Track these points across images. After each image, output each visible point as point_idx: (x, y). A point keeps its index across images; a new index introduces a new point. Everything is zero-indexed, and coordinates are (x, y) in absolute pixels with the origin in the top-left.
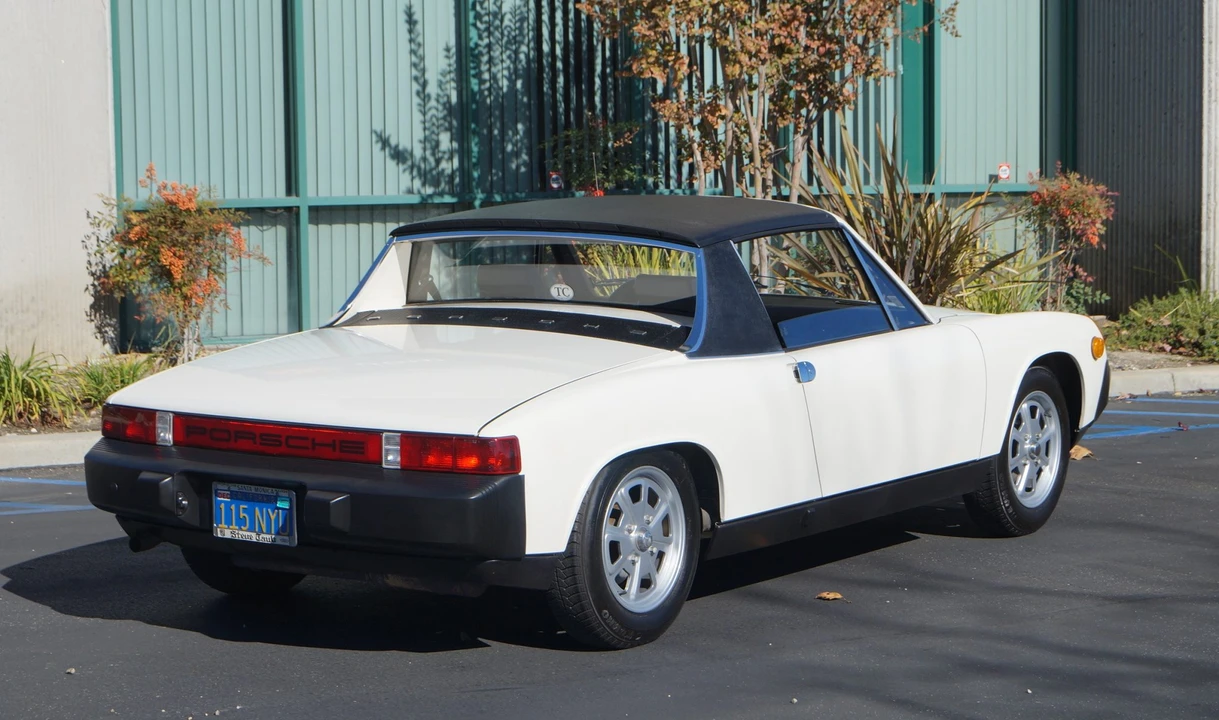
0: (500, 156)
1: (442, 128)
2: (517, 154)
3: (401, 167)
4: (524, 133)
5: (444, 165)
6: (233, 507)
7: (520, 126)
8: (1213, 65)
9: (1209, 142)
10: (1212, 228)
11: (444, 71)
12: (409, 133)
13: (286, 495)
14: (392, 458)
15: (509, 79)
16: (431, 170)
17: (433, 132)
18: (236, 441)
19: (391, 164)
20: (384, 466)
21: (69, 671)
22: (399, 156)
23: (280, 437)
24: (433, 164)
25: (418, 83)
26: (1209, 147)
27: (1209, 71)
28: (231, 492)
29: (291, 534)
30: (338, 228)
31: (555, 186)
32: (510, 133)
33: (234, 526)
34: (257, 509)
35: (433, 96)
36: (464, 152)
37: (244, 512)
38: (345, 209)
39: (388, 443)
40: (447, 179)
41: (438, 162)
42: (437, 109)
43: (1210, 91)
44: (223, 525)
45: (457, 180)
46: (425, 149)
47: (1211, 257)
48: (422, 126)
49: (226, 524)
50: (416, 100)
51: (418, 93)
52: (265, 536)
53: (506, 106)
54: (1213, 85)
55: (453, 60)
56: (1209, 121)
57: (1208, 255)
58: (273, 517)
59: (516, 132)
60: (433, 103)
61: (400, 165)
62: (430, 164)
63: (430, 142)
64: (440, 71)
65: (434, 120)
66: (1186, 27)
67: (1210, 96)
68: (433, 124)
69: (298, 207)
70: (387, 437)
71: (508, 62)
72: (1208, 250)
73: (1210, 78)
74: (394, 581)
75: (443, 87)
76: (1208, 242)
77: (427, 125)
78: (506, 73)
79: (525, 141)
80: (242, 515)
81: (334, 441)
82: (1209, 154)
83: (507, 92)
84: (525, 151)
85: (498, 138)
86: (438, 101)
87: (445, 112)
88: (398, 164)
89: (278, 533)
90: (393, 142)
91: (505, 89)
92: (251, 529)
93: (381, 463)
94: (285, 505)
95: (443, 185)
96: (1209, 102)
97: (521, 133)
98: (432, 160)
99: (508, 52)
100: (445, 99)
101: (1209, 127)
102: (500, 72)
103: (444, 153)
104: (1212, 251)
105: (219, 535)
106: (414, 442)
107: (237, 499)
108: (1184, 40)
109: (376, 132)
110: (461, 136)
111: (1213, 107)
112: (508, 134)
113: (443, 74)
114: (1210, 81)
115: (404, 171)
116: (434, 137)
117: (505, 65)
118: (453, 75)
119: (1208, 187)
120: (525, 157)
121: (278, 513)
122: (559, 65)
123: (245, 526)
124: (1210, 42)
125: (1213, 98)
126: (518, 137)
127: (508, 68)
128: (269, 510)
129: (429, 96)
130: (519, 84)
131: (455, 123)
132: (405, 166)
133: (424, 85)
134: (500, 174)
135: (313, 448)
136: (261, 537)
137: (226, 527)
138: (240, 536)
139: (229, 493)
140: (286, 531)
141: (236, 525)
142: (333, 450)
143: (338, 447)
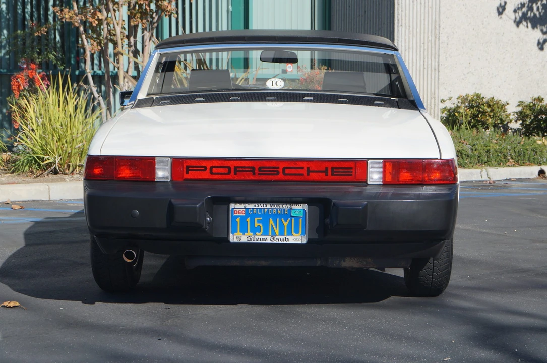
6: (248, 220)
13: (300, 207)
14: (375, 176)
18: (236, 174)
20: (369, 183)
23: (278, 168)
28: (246, 208)
29: (303, 235)
33: (249, 234)
34: (271, 220)
37: (258, 223)
39: (372, 167)
44: (239, 233)
49: (241, 232)
52: (279, 238)
58: (286, 224)
70: (371, 163)
80: (257, 225)
81: (327, 169)
92: (266, 233)
93: (366, 181)
94: (299, 214)
105: (236, 241)
107: (252, 214)
121: (291, 220)
123: (260, 232)
128: (282, 219)
135: (308, 175)
136: (275, 239)
137: (242, 234)
138: (255, 240)
139: (244, 210)
140: (299, 233)
141: (251, 232)
142: (327, 175)
143: (330, 173)
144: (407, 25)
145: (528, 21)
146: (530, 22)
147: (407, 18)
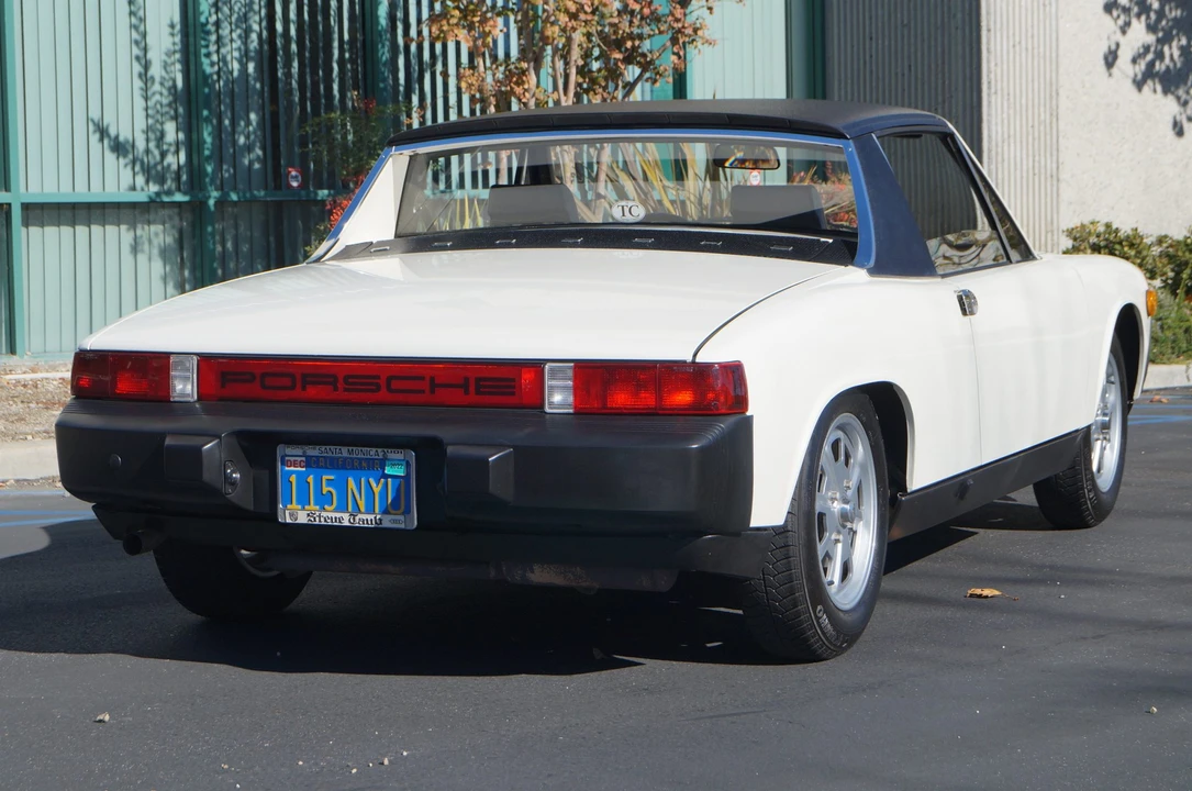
0: (231, 151)
1: (168, 117)
2: (249, 148)
3: (122, 161)
4: (258, 124)
5: (170, 159)
6: (311, 479)
7: (253, 116)
8: (993, 54)
9: (990, 137)
11: (169, 51)
12: (130, 122)
13: (401, 456)
14: (559, 398)
15: (240, 62)
16: (156, 165)
17: (157, 121)
18: (304, 388)
19: (110, 157)
20: (547, 410)
21: (98, 718)
22: (119, 148)
23: (379, 377)
24: (158, 158)
25: (140, 64)
26: (990, 142)
27: (988, 62)
28: (307, 457)
29: (407, 511)
30: (51, 231)
31: (295, 184)
32: (242, 123)
33: (313, 507)
34: (351, 481)
35: (157, 79)
36: (192, 145)
37: (328, 485)
38: (59, 206)
39: (553, 377)
40: (173, 175)
41: (163, 155)
42: (161, 94)
43: (989, 83)
44: (295, 505)
45: (184, 177)
46: (148, 140)
48: (144, 113)
49: (298, 503)
50: (138, 84)
51: (140, 75)
52: (364, 517)
53: (237, 93)
54: (992, 76)
55: (178, 39)
56: (989, 115)
58: (377, 489)
59: (248, 123)
60: (157, 87)
61: (121, 159)
62: (154, 157)
63: (153, 131)
64: (164, 50)
65: (159, 106)
66: (959, 15)
67: (989, 88)
68: (158, 112)
69: (9, 205)
70: (552, 370)
71: (239, 42)
73: (989, 68)
74: (541, 575)
75: (168, 69)
77: (150, 112)
78: (236, 54)
79: (259, 133)
80: (326, 489)
81: (467, 379)
83: (239, 75)
84: (258, 144)
85: (229, 129)
86: (162, 84)
87: (171, 98)
88: (118, 158)
89: (385, 512)
90: (113, 132)
91: (236, 74)
92: (342, 508)
93: (542, 406)
94: (400, 471)
95: (169, 182)
96: (989, 95)
97: (254, 123)
98: (156, 153)
99: (239, 31)
100: (171, 83)
101: (989, 122)
102: (230, 55)
103: (170, 145)
105: (288, 521)
106: (593, 375)
107: (318, 467)
108: (957, 28)
109: (93, 121)
110: (190, 126)
112: (239, 125)
113: (169, 54)
114: (989, 72)
115: (126, 165)
116: (159, 126)
117: (234, 45)
118: (178, 56)
120: (260, 152)
121: (387, 483)
122: (294, 47)
123: (331, 504)
124: (989, 30)
125: (993, 90)
126: (251, 128)
127: (239, 49)
128: (371, 480)
129: (153, 78)
130: (251, 67)
131: (181, 110)
132: (127, 160)
133: (147, 66)
134: (232, 171)
135: (433, 392)
136: (357, 518)
137: (300, 507)
138: (322, 519)
139: (304, 459)
140: (399, 508)
141: (316, 504)
142: (467, 392)
143: (472, 389)
145: (1157, 81)
146: (1161, 82)
147: (1005, 79)
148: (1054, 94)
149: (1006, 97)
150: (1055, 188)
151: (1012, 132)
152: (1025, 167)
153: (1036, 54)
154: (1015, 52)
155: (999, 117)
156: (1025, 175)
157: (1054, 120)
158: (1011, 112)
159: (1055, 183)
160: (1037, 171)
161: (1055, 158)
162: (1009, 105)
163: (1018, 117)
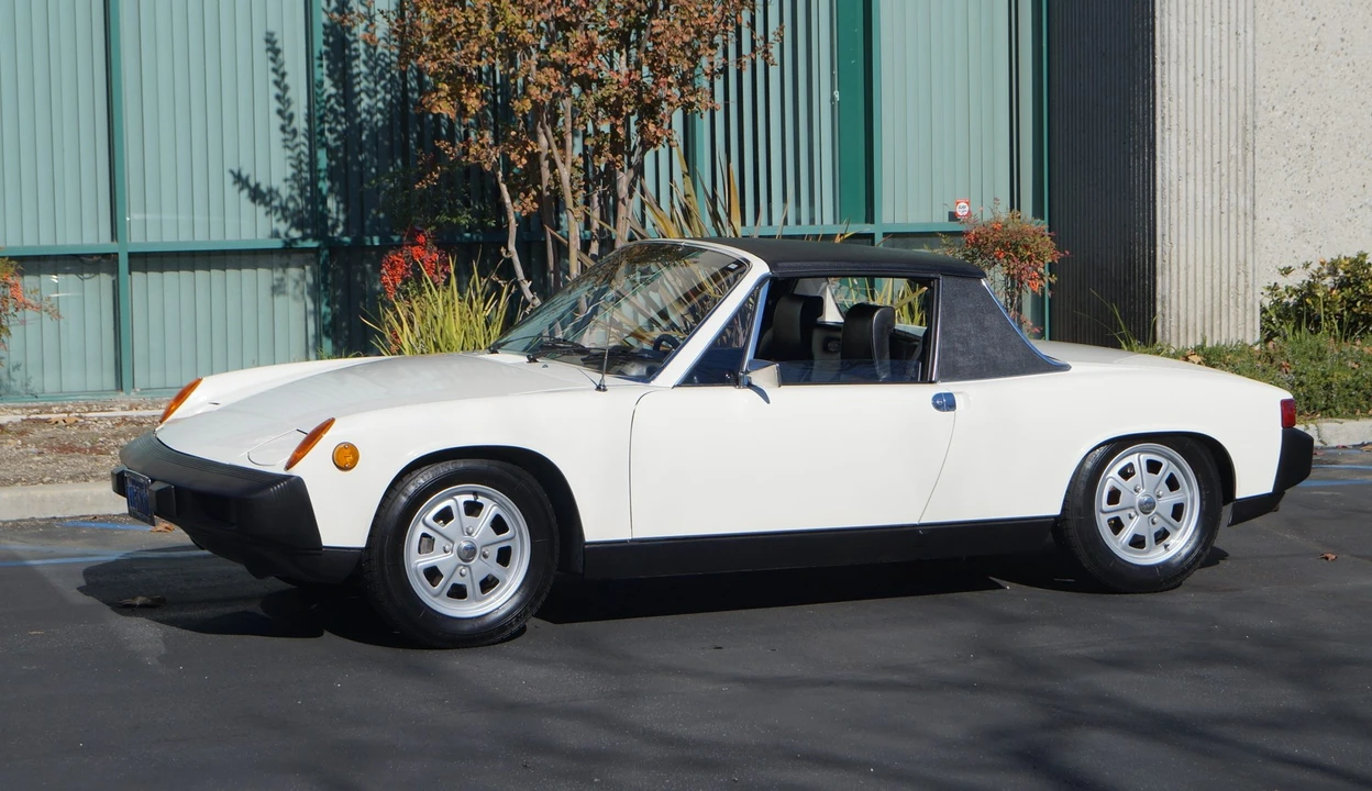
3: (263, 209)
8: (1167, 88)
9: (1163, 175)
10: (1167, 272)
19: (252, 206)
22: (256, 195)
25: (283, 117)
27: (1162, 96)
30: (170, 276)
38: (178, 255)
43: (1163, 118)
46: (292, 188)
47: (1167, 305)
48: (290, 163)
50: (281, 135)
51: (283, 128)
54: (1166, 111)
56: (1164, 153)
57: (1163, 303)
61: (262, 207)
67: (1163, 124)
69: (115, 254)
72: (1163, 297)
73: (1163, 102)
76: (1163, 288)
77: (295, 162)
82: (1163, 189)
88: (257, 206)
90: (252, 182)
101: (1163, 159)
104: (1167, 299)
111: (1167, 137)
114: (1163, 107)
115: (267, 213)
119: (1163, 227)
124: (1163, 63)
125: (1166, 126)
129: (295, 131)
132: (268, 208)
144: (1183, 127)
147: (1182, 114)
148: (1250, 127)
149: (1183, 132)
150: (1250, 227)
151: (1191, 171)
152: (1208, 206)
153: (1225, 87)
154: (1196, 85)
155: (1174, 154)
156: (1208, 213)
157: (1250, 154)
158: (1191, 148)
159: (1250, 221)
160: (1224, 209)
161: (1249, 195)
162: (1187, 140)
163: (1199, 155)
